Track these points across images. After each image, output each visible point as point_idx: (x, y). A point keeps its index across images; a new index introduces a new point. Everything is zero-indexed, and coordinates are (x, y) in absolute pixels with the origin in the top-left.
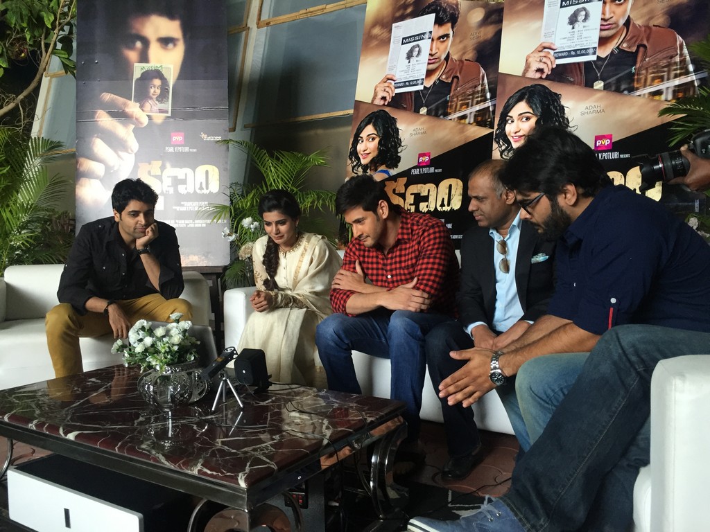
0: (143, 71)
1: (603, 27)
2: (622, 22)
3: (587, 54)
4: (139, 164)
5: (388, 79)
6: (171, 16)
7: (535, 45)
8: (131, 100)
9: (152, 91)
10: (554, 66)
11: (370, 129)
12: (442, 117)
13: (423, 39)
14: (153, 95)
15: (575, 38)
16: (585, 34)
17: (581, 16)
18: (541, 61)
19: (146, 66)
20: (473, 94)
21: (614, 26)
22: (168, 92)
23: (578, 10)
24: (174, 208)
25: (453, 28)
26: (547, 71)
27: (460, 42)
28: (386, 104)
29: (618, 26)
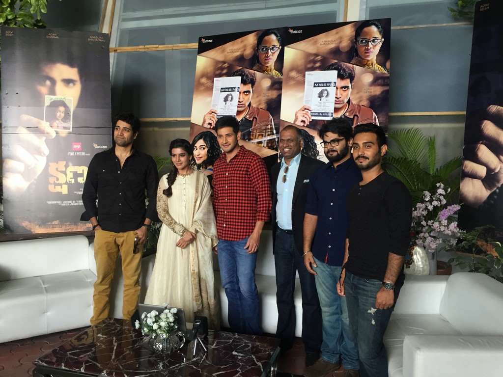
0: (51, 101)
1: (336, 102)
2: (346, 101)
3: (328, 116)
4: (50, 164)
5: (213, 112)
6: (71, 64)
8: (43, 120)
9: (58, 114)
10: (311, 120)
11: (201, 142)
12: (247, 140)
13: (234, 91)
14: (59, 117)
15: (322, 106)
16: (327, 104)
17: (325, 94)
18: (303, 116)
19: (54, 98)
20: (266, 129)
21: (342, 102)
22: (70, 116)
23: (323, 90)
24: (75, 192)
25: (252, 87)
26: (307, 123)
27: (257, 97)
28: (212, 128)
29: (344, 103)
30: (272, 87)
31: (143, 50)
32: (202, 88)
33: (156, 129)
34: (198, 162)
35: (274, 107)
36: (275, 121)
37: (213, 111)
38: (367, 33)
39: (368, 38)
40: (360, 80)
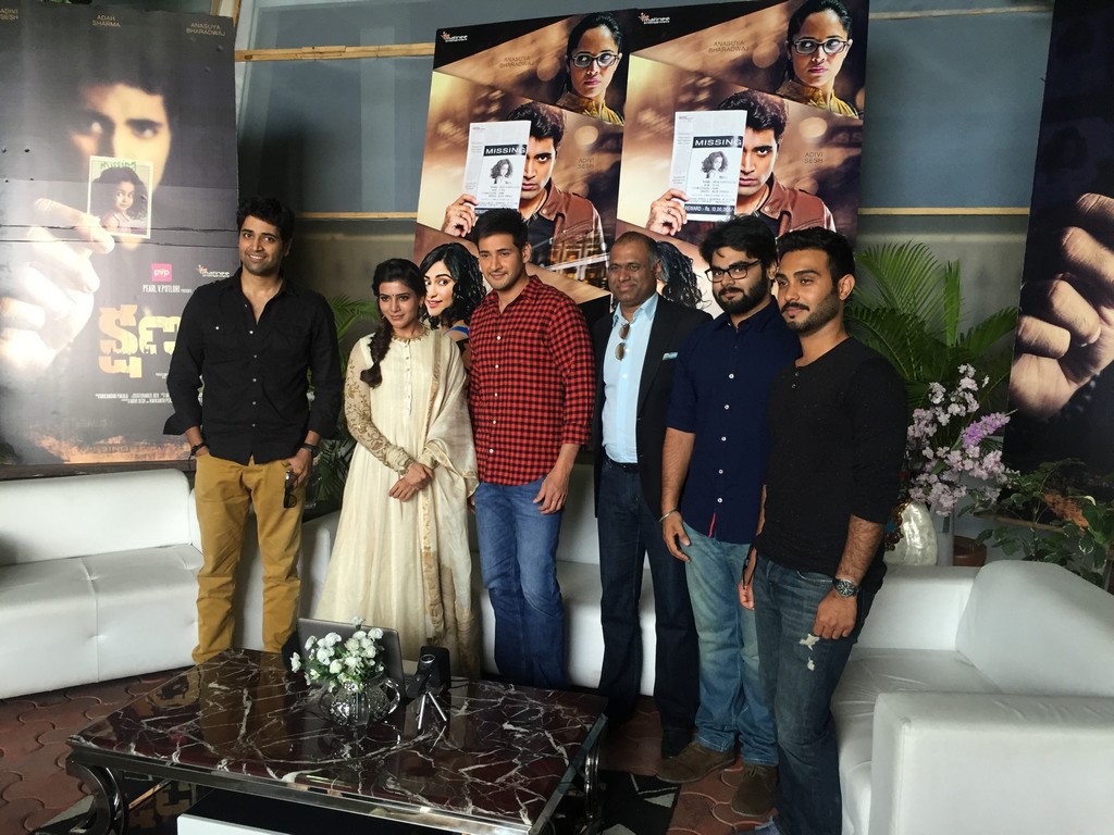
0: (103, 169)
1: (742, 182)
2: (764, 179)
3: (724, 213)
4: (102, 310)
5: (466, 201)
6: (149, 88)
7: (662, 192)
8: (86, 211)
9: (120, 199)
10: (685, 222)
11: (439, 268)
12: (542, 265)
13: (514, 153)
14: (122, 205)
15: (711, 190)
16: (722, 187)
17: (718, 163)
18: (669, 213)
19: (110, 162)
20: (584, 241)
22: (146, 203)
23: (713, 154)
24: (158, 374)
25: (555, 146)
26: (677, 228)
27: (566, 167)
28: (464, 235)
29: (759, 183)
30: (599, 146)
31: (311, 57)
32: (443, 146)
33: (339, 237)
34: (432, 312)
35: (604, 190)
36: (606, 222)
37: (468, 198)
38: (815, 27)
39: (817, 38)
40: (796, 131)
